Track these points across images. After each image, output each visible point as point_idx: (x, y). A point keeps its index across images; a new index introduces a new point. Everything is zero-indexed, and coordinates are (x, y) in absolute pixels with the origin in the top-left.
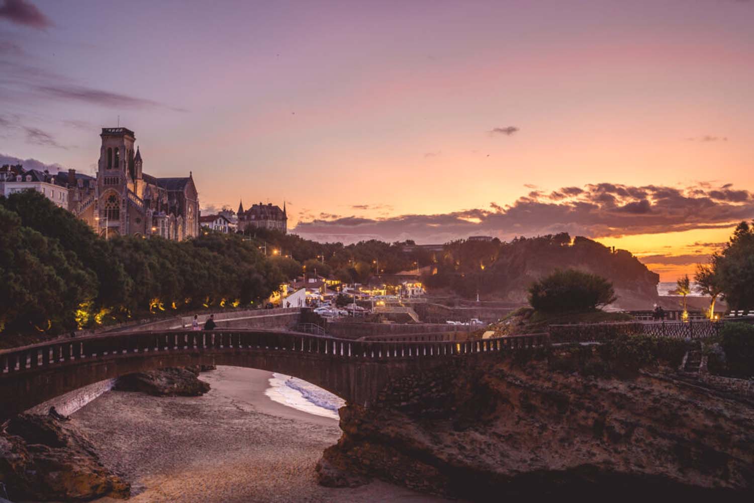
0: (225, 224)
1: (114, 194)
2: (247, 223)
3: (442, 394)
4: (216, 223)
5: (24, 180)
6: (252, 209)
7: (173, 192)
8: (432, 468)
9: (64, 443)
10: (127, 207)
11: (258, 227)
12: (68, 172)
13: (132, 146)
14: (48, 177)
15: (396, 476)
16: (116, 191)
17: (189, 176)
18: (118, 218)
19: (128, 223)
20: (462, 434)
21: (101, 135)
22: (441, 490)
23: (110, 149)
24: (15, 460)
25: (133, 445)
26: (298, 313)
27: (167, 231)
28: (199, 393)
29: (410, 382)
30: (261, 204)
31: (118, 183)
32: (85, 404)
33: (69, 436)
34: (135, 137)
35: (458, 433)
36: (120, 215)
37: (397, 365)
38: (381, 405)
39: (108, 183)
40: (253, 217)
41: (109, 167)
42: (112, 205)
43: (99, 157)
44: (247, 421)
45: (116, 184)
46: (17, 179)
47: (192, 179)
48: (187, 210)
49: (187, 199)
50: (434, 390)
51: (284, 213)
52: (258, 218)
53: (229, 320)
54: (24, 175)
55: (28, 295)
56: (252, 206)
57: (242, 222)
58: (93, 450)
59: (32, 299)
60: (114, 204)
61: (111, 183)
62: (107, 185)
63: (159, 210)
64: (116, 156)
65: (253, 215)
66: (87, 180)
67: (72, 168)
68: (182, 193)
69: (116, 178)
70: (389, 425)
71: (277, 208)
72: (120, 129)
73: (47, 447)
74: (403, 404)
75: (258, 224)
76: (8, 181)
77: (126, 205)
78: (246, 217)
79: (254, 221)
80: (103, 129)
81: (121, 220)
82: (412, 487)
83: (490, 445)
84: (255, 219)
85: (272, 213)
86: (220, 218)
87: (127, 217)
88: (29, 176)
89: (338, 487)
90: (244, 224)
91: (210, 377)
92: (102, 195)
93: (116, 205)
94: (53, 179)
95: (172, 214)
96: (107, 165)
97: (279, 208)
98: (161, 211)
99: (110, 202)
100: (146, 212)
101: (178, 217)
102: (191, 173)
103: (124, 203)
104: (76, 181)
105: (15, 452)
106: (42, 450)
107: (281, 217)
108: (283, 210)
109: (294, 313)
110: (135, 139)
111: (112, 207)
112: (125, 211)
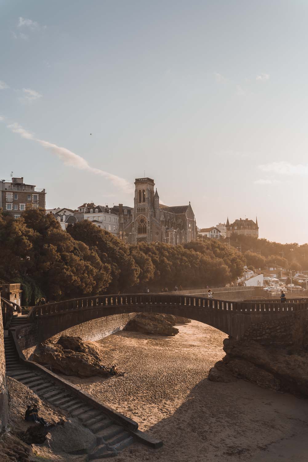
0: (217, 233)
1: (143, 218)
2: (231, 232)
3: (283, 334)
4: (212, 232)
5: (94, 212)
6: (235, 223)
7: (179, 215)
8: (270, 374)
9: (84, 351)
10: (151, 225)
11: (239, 234)
12: (119, 205)
13: (153, 188)
14: (107, 209)
15: (252, 379)
16: (144, 216)
17: (189, 205)
18: (146, 232)
19: (152, 235)
20: (290, 356)
21: (135, 183)
22: (275, 388)
23: (140, 191)
24: (56, 356)
25: (121, 356)
26: (252, 290)
27: (174, 239)
28: (173, 334)
29: (264, 326)
30: (241, 219)
31: (145, 211)
32: (106, 336)
33: (87, 348)
34: (154, 183)
35: (288, 356)
36: (147, 231)
37: (256, 316)
38: (246, 338)
39: (140, 212)
40: (236, 228)
41: (140, 202)
42: (142, 225)
43: (134, 197)
44: (192, 349)
45: (144, 212)
46: (91, 211)
47: (190, 206)
48: (188, 226)
49: (188, 219)
50: (279, 331)
51: (256, 225)
52: (239, 228)
53: (204, 293)
54: (94, 209)
55: (73, 277)
56: (235, 221)
57: (229, 232)
58: (98, 356)
59: (77, 279)
60: (143, 224)
61: (141, 212)
62: (139, 212)
63: (170, 226)
64: (144, 194)
65: (236, 226)
66: (129, 210)
67: (121, 204)
68: (185, 215)
69: (144, 208)
70: (248, 349)
71: (251, 221)
72: (145, 178)
73: (73, 351)
74: (258, 338)
75: (239, 232)
76: (86, 213)
77: (150, 224)
78: (231, 228)
79: (237, 231)
80: (136, 179)
81: (147, 233)
82: (260, 385)
83: (305, 363)
84: (237, 229)
85: (248, 225)
86: (214, 230)
87: (151, 231)
88: (97, 210)
89: (218, 381)
90: (230, 233)
91: (185, 327)
92: (136, 219)
93: (144, 224)
94: (110, 210)
95: (178, 229)
96: (138, 200)
97: (252, 221)
98: (171, 227)
99: (141, 223)
100: (161, 228)
101: (182, 230)
102: (190, 202)
103: (149, 223)
104: (123, 211)
105: (57, 352)
106: (70, 352)
107: (254, 227)
108: (255, 223)
109: (249, 290)
110: (155, 184)
111: (142, 226)
112: (149, 228)
